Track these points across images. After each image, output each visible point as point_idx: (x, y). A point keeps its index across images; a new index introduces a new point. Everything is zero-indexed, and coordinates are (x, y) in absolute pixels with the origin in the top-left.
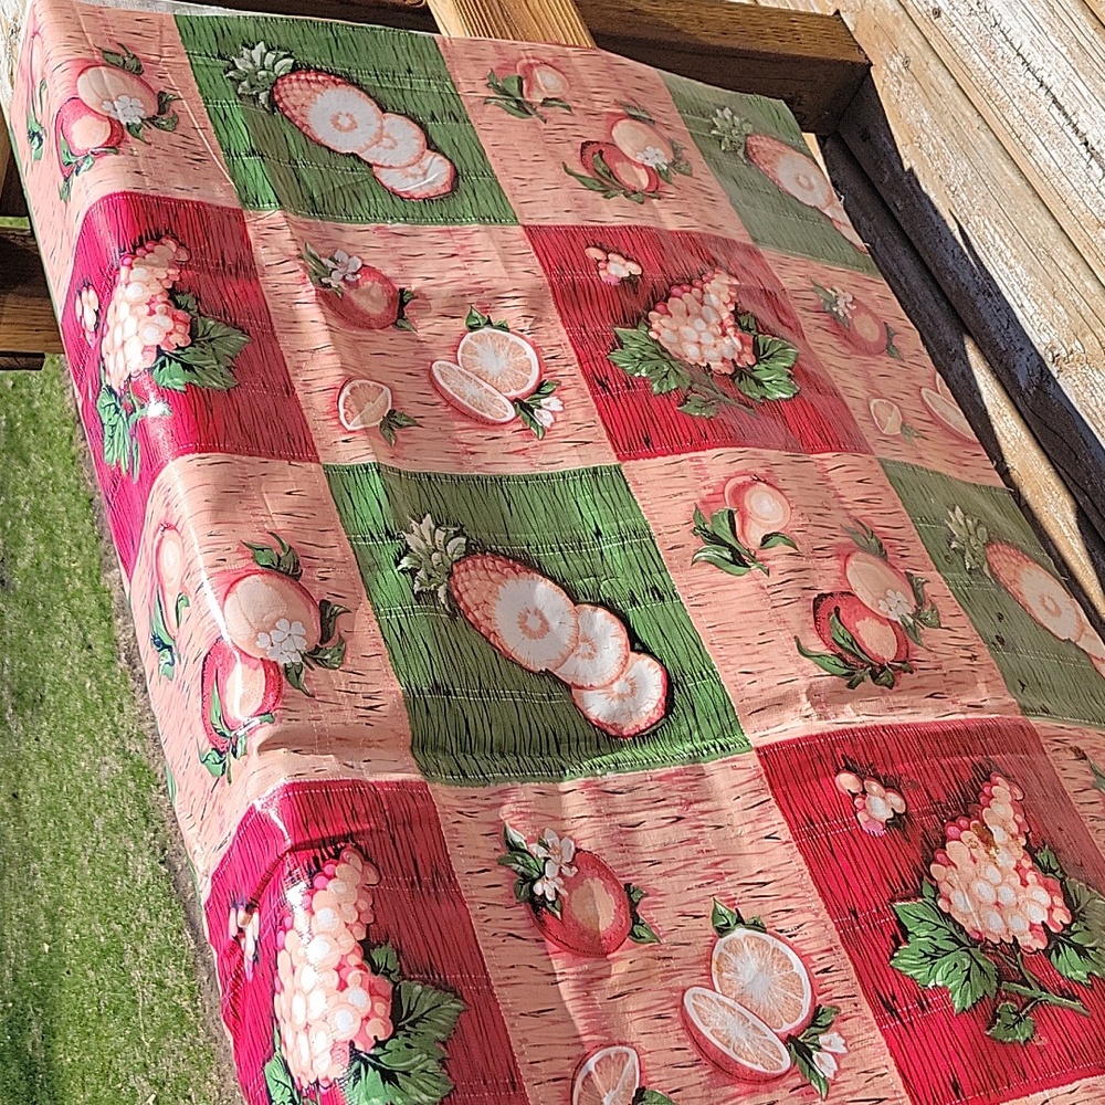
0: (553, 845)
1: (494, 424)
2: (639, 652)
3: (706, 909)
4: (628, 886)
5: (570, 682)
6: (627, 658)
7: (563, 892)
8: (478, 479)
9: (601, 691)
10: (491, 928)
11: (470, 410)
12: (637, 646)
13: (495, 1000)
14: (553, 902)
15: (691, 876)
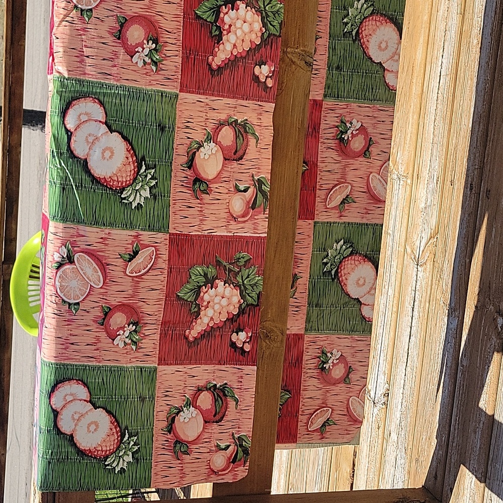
0: (141, 60)
1: (86, 253)
2: (70, 131)
3: (93, 20)
4: (119, 39)
5: (104, 125)
6: (76, 130)
7: (145, 42)
8: (104, 225)
9: (93, 119)
10: (175, 36)
11: (94, 260)
12: (69, 134)
13: (184, 11)
14: (151, 39)
15: (92, 33)
